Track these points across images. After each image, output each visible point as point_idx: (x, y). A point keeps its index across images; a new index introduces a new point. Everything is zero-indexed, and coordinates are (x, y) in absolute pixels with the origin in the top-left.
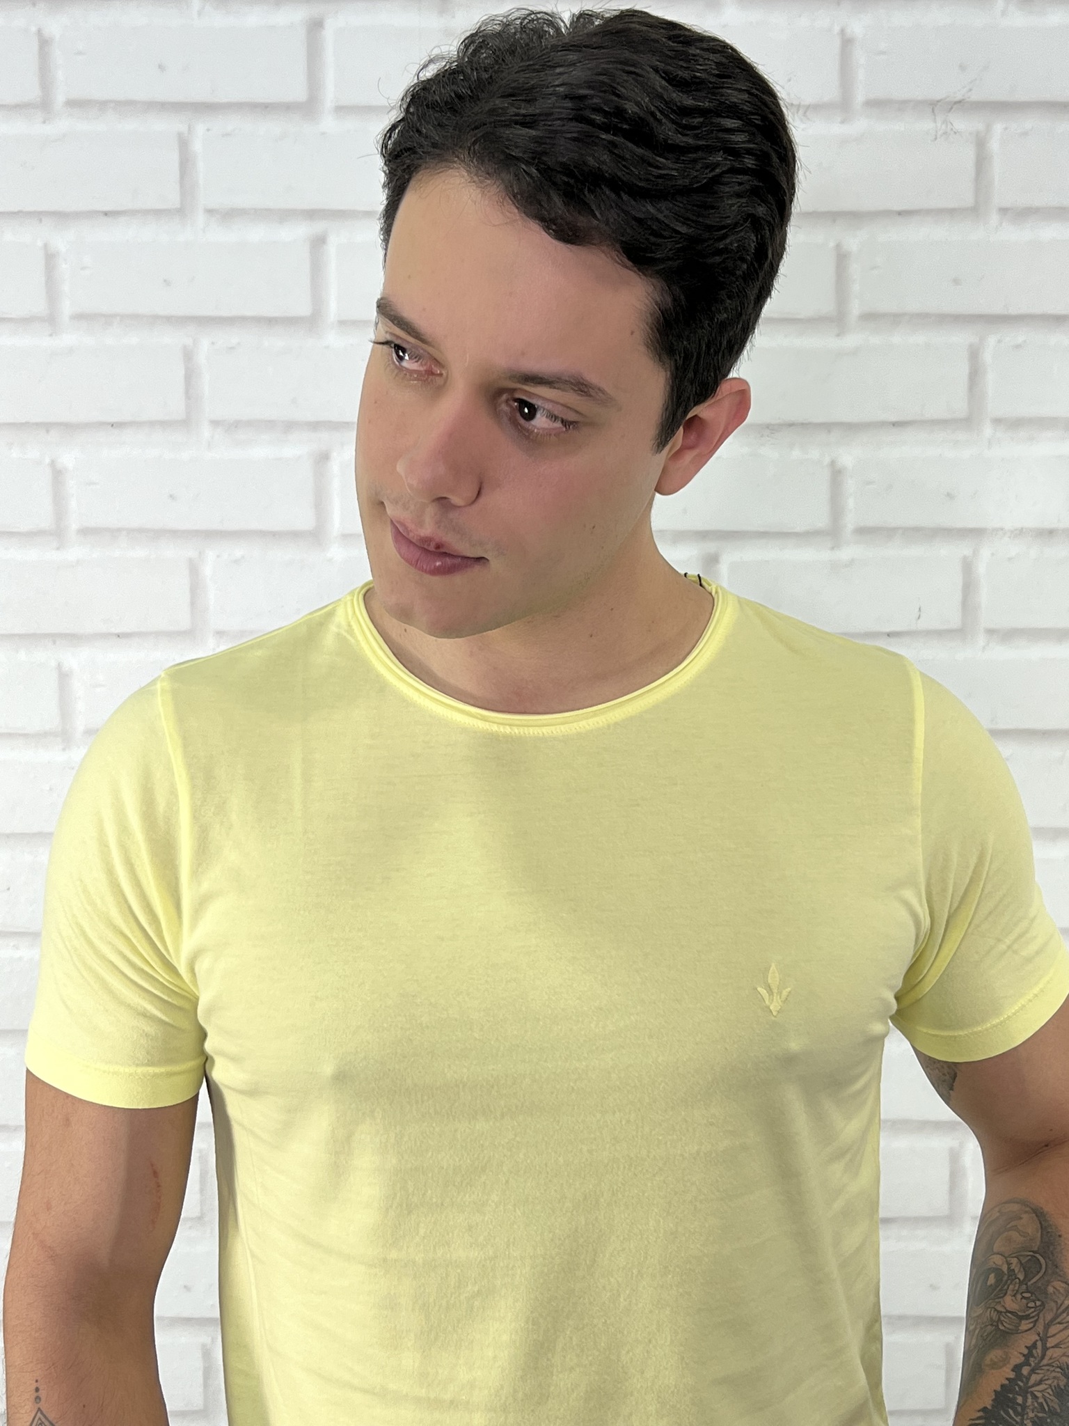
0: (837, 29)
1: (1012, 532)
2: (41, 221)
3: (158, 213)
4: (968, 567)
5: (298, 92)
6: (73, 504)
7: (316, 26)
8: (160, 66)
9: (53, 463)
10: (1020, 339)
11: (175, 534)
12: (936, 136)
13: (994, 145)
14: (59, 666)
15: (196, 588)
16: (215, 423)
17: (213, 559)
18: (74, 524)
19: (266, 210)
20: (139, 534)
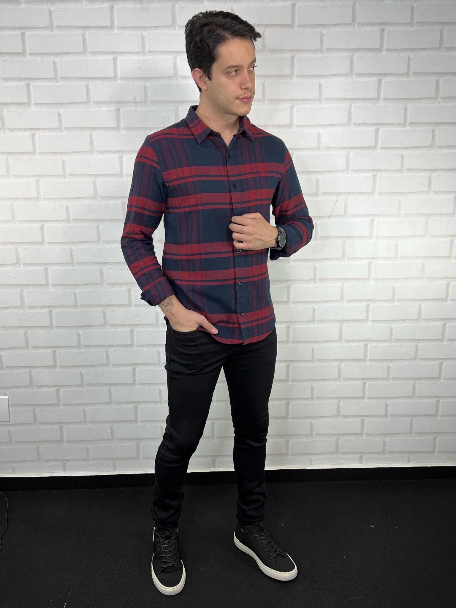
2: (52, 55)
3: (78, 53)
5: (109, 24)
6: (63, 122)
7: (112, 8)
8: (77, 17)
9: (58, 112)
11: (86, 128)
14: (62, 159)
15: (91, 141)
16: (94, 102)
17: (95, 134)
18: (64, 127)
19: (103, 52)
20: (78, 129)
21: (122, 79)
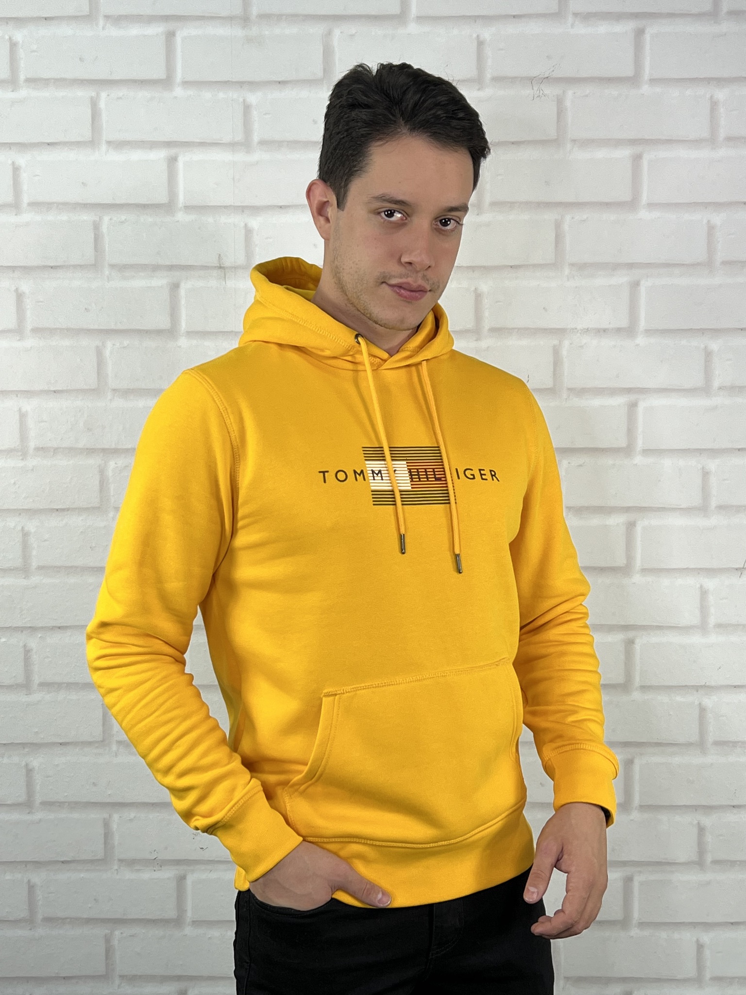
0: (475, 36)
1: (581, 330)
2: (10, 148)
3: (78, 144)
4: (556, 351)
5: (161, 74)
6: (29, 313)
7: (170, 35)
8: (80, 59)
9: (17, 290)
10: (585, 217)
11: (89, 332)
12: (534, 97)
13: (568, 103)
14: (20, 410)
15: (101, 364)
16: (112, 266)
17: (110, 346)
18: (29, 325)
19: (143, 141)
21: (188, 208)
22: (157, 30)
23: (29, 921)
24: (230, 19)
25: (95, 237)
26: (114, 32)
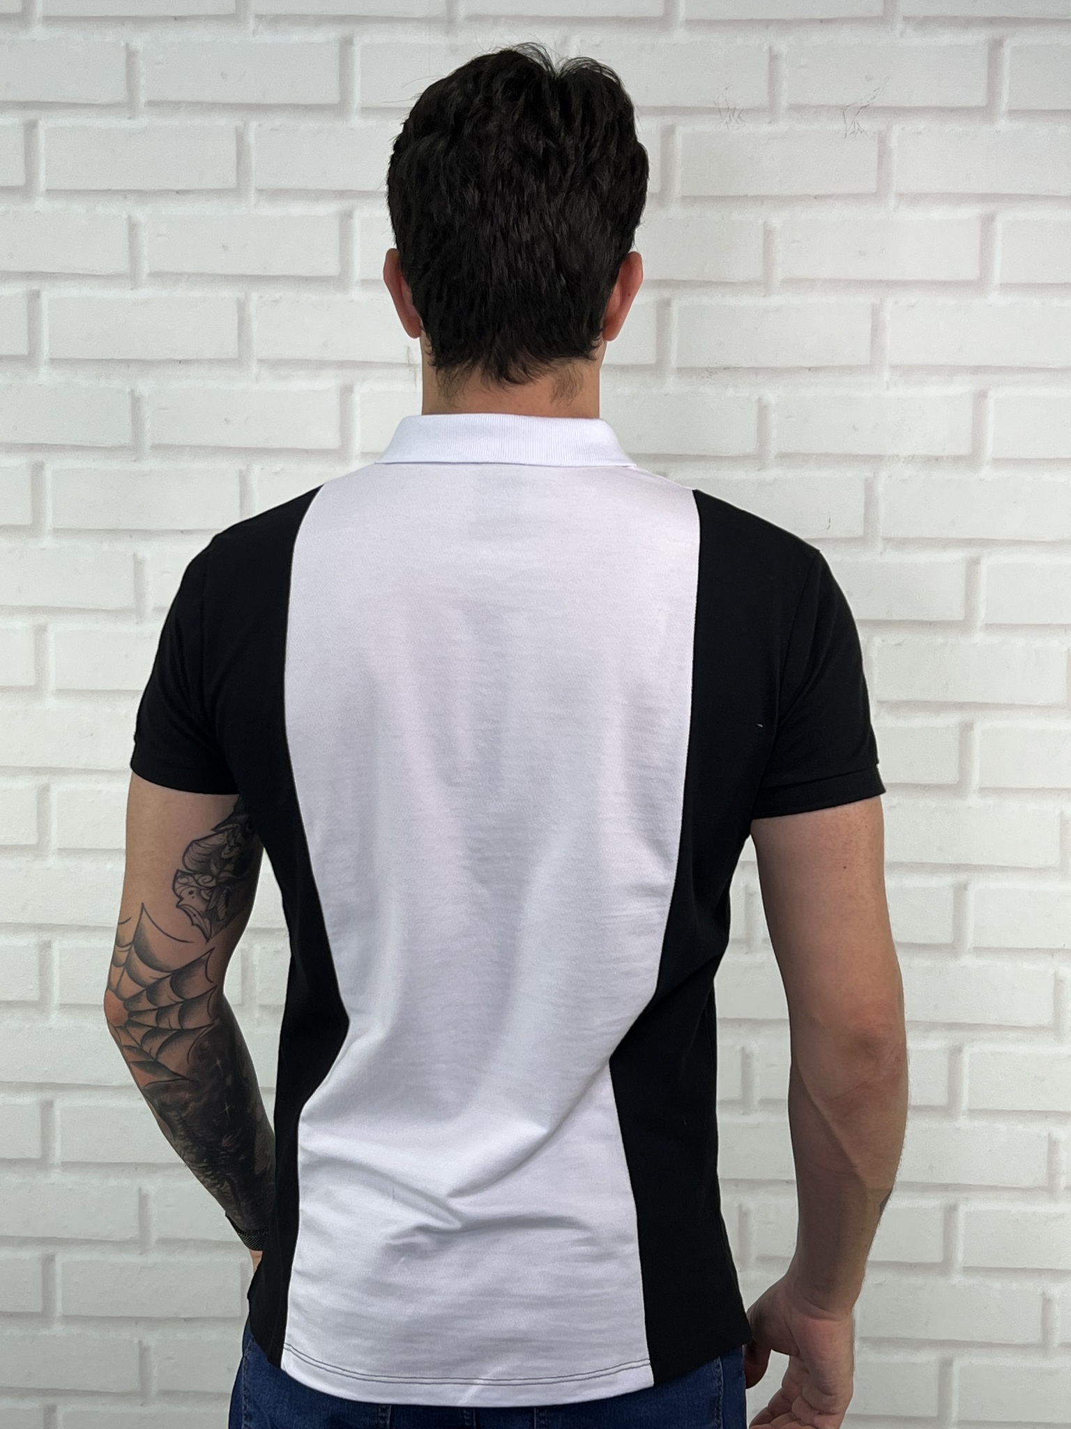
0: (766, 47)
1: (905, 458)
2: (126, 197)
3: (219, 193)
4: (869, 487)
5: (332, 97)
6: (148, 425)
7: (346, 43)
8: (222, 74)
9: (132, 392)
10: (914, 300)
11: (228, 450)
12: (846, 134)
13: (893, 142)
14: (135, 555)
15: (244, 494)
16: (262, 361)
17: (258, 471)
18: (148, 443)
19: (305, 190)
20: (199, 450)
22: (326, 36)
23: (140, 1243)
24: (427, 21)
25: (239, 323)
26: (268, 37)
